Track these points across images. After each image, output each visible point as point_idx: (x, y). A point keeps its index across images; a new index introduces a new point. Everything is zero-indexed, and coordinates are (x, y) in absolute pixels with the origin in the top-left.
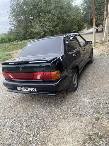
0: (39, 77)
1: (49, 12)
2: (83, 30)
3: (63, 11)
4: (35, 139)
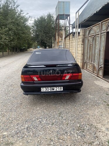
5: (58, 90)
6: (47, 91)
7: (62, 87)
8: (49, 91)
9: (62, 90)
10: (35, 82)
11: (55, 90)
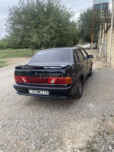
0: (53, 81)
1: (47, 24)
2: (77, 45)
3: (61, 25)
4: (50, 135)
5: (44, 94)
6: (34, 93)
7: (48, 92)
8: (36, 93)
9: (48, 94)
10: (24, 83)
11: (41, 94)
